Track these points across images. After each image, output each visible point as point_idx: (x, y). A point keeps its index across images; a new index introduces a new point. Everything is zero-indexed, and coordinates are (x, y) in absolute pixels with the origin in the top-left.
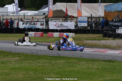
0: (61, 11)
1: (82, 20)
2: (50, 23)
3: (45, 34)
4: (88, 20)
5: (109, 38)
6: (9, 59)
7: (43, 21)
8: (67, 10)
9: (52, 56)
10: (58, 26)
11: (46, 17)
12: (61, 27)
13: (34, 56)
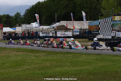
1: (76, 31)
7: (53, 32)
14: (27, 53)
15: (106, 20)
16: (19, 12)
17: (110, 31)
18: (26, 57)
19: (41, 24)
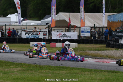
1: (85, 30)
2: (53, 33)
3: (48, 44)
4: (91, 30)
5: (112, 49)
6: (11, 69)
7: (45, 31)
8: (70, 20)
9: (55, 66)
10: (61, 37)
11: (48, 27)
12: (64, 37)
13: (36, 66)
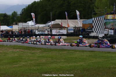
0: (59, 24)
1: (70, 29)
2: (53, 31)
8: (62, 23)
14: (23, 51)
15: (99, 19)
16: (16, 11)
17: (103, 29)
18: (23, 54)
19: (37, 22)
